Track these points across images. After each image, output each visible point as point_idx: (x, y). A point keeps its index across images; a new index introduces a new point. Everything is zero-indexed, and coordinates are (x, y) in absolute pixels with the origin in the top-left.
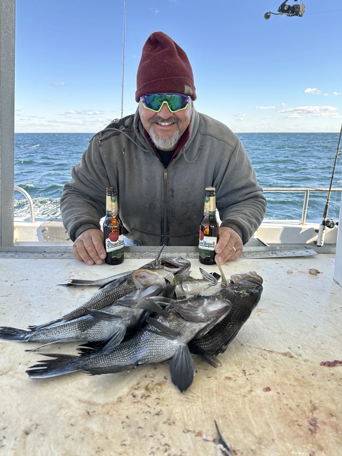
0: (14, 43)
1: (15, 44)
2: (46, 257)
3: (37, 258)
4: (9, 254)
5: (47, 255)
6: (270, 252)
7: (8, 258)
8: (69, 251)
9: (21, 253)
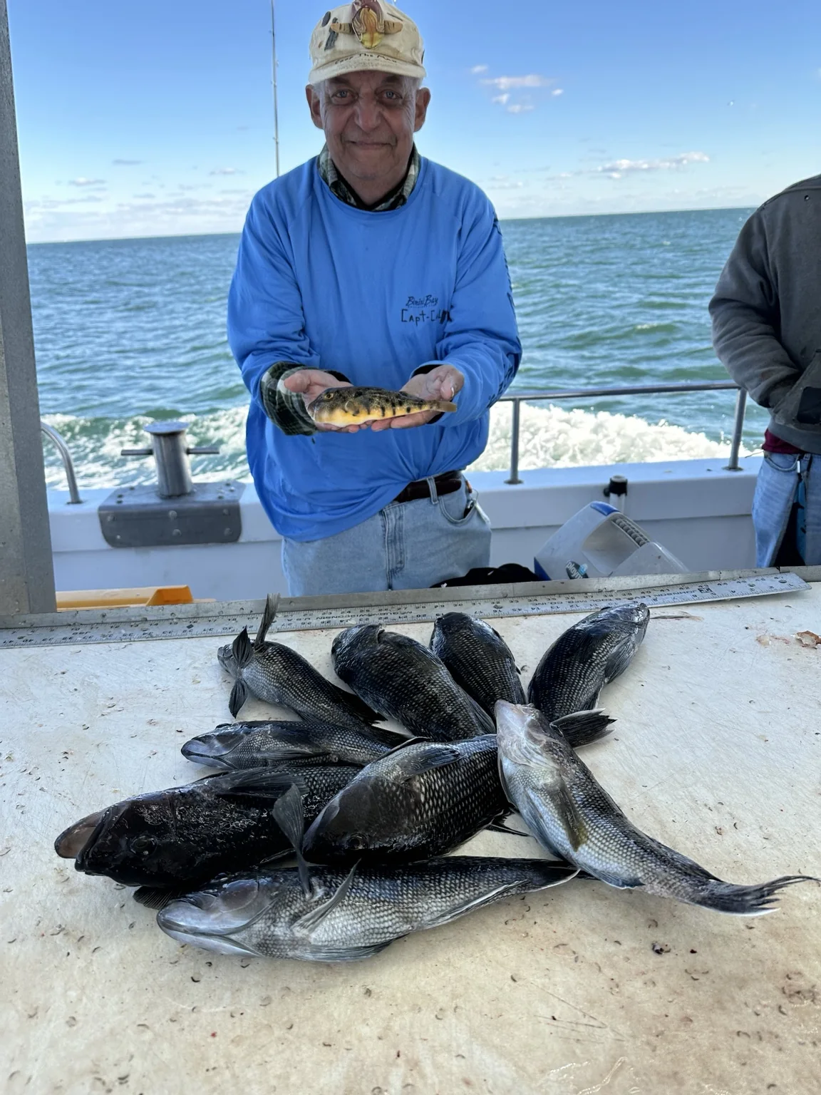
0: (9, 79)
1: (11, 79)
2: (152, 637)
3: (129, 639)
4: (60, 634)
5: (155, 631)
6: (696, 587)
7: (58, 643)
8: (205, 615)
9: (88, 629)
